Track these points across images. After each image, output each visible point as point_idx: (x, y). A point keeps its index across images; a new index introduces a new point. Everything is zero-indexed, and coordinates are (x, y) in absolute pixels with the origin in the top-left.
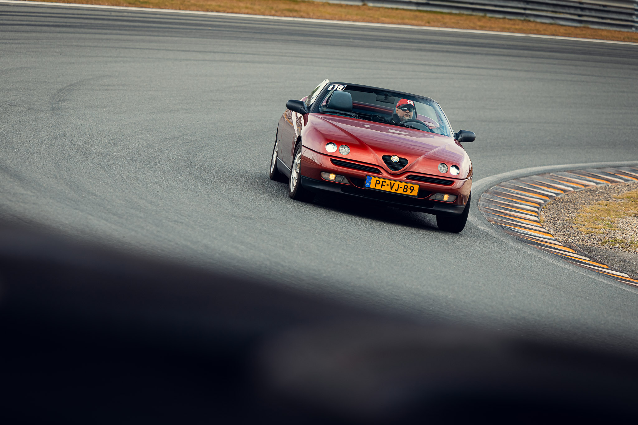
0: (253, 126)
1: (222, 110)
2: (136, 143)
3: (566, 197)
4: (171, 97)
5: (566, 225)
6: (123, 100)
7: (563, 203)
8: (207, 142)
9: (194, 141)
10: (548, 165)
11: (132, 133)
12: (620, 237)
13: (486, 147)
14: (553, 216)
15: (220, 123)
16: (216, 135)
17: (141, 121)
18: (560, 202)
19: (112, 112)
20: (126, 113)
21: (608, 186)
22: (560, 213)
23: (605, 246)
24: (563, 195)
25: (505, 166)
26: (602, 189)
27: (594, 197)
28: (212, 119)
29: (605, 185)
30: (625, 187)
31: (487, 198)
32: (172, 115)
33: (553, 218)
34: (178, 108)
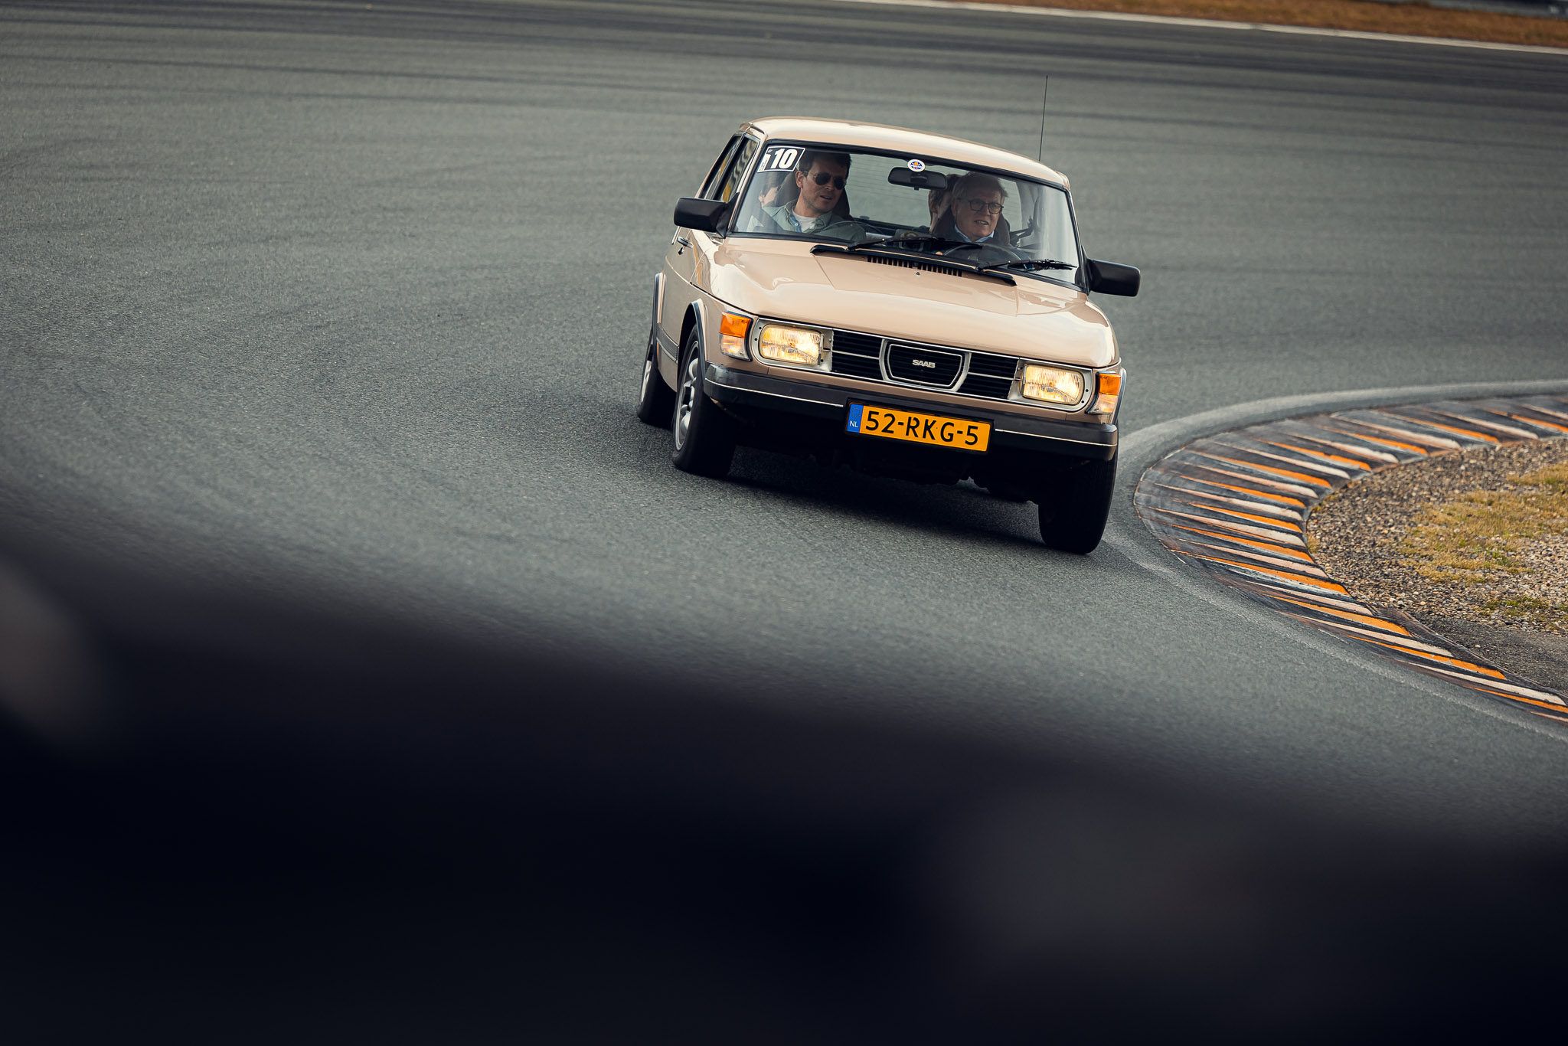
0: (499, 282)
1: (412, 236)
2: (175, 327)
3: (1377, 480)
4: (265, 200)
5: (1380, 557)
6: (132, 208)
7: (1370, 497)
8: (373, 325)
9: (334, 323)
10: (1324, 390)
11: (164, 301)
12: (1532, 591)
13: (1151, 339)
14: (1342, 534)
15: (407, 273)
16: (396, 306)
17: (185, 268)
18: (1362, 495)
19: (104, 240)
20: (142, 245)
21: (1493, 448)
22: (1362, 524)
23: (1493, 617)
24: (1367, 473)
25: (1204, 394)
26: (1476, 457)
27: (1455, 481)
28: (382, 260)
29: (1484, 446)
30: (1541, 453)
31: (1156, 482)
32: (272, 249)
33: (1343, 540)
34: (287, 229)
